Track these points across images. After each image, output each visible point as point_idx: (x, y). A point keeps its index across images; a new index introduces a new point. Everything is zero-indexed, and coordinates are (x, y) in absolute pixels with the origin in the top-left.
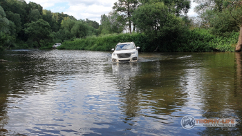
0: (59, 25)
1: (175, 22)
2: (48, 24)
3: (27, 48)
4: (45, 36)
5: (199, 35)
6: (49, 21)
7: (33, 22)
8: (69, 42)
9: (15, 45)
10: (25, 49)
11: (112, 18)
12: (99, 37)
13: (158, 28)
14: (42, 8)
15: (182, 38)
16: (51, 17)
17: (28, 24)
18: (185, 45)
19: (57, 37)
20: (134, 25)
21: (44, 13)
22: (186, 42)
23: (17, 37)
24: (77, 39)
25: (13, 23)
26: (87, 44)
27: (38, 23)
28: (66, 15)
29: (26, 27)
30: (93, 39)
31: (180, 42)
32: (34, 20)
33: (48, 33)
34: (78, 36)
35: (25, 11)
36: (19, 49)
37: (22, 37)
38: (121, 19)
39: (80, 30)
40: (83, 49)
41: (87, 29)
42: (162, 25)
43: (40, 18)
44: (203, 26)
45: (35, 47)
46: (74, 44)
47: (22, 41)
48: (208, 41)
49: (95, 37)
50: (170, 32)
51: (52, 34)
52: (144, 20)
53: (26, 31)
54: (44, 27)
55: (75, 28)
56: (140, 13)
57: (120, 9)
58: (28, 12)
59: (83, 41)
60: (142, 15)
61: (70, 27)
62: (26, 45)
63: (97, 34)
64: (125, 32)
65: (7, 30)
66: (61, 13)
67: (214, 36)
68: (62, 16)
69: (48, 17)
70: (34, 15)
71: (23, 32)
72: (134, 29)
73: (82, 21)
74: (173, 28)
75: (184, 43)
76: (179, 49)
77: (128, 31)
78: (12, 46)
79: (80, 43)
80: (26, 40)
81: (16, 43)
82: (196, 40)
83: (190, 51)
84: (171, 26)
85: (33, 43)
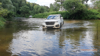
1: (82, 7)
2: (29, 7)
3: (20, 17)
4: (27, 13)
5: (92, 12)
6: (29, 6)
7: (23, 7)
8: (37, 15)
9: (16, 16)
11: (55, 5)
12: (49, 13)
13: (74, 9)
14: (26, 1)
15: (84, 13)
17: (21, 7)
18: (86, 17)
19: (32, 13)
20: (64, 8)
21: (27, 3)
22: (86, 15)
23: (17, 13)
24: (40, 14)
25: (15, 7)
26: (44, 16)
27: (25, 7)
28: (36, 4)
29: (20, 9)
30: (47, 14)
31: (84, 15)
32: (23, 6)
33: (29, 11)
34: (40, 13)
35: (20, 2)
36: (17, 17)
37: (19, 13)
38: (58, 5)
39: (41, 10)
40: (42, 18)
41: (44, 10)
42: (76, 8)
43: (25, 5)
44: (94, 8)
45: (23, 17)
46: (39, 16)
48: (96, 15)
49: (47, 13)
51: (30, 12)
52: (68, 6)
53: (20, 10)
54: (27, 9)
55: (39, 9)
56: (66, 3)
57: (58, 1)
58: (21, 3)
60: (67, 4)
61: (37, 9)
62: (20, 16)
63: (48, 11)
64: (60, 11)
65: (13, 10)
67: (99, 13)
68: (34, 4)
69: (29, 5)
70: (23, 4)
71: (19, 10)
72: (64, 10)
73: (42, 6)
74: (80, 9)
76: (83, 18)
78: (15, 16)
79: (41, 15)
80: (20, 14)
81: (16, 15)
82: (91, 14)
83: (88, 19)
84: (80, 8)
85: (23, 15)
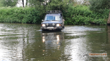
15: (66, 13)
18: (69, 19)
22: (69, 16)
42: (50, 2)
67: (92, 12)
74: (59, 5)
75: (68, 17)
77: (22, 5)
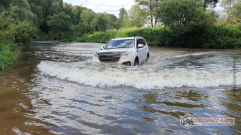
0: (78, 18)
1: (203, 17)
2: (69, 17)
3: (48, 40)
4: (66, 29)
5: (227, 31)
6: (70, 14)
7: (55, 15)
8: (89, 35)
9: (37, 36)
10: (46, 40)
12: (119, 31)
16: (70, 10)
17: (50, 17)
19: (77, 30)
20: (156, 19)
21: (64, 6)
24: (97, 32)
25: (36, 16)
26: (107, 37)
27: (60, 16)
28: (85, 9)
29: (48, 19)
30: (114, 33)
31: (207, 38)
32: (56, 13)
33: (69, 26)
34: (97, 30)
35: (47, 4)
36: (41, 40)
37: (43, 29)
38: (143, 13)
39: (100, 23)
40: (104, 43)
41: (107, 23)
43: (61, 11)
45: (55, 39)
46: (94, 38)
47: (43, 33)
48: (237, 38)
49: (115, 30)
50: (197, 27)
51: (73, 27)
52: (168, 14)
53: (49, 23)
54: (65, 19)
55: (95, 21)
56: (166, 8)
58: (50, 6)
59: (103, 35)
60: (168, 9)
61: (89, 20)
62: (46, 36)
64: (146, 26)
66: (79, 6)
68: (80, 9)
69: (68, 10)
70: (54, 8)
71: (44, 23)
72: (156, 23)
73: (101, 14)
76: (205, 45)
78: (34, 38)
79: (100, 37)
80: (47, 32)
81: (38, 34)
82: (224, 36)
83: (217, 48)
84: (198, 21)
85: (53, 35)
